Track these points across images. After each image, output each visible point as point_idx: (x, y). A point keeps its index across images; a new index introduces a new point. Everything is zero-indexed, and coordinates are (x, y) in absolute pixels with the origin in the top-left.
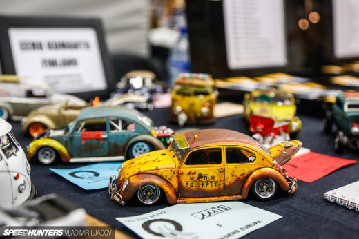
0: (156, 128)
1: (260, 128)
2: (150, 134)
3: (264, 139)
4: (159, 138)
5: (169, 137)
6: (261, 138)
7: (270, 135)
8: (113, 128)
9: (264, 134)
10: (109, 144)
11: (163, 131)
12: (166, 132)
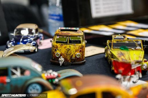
0: (45, 72)
1: (121, 70)
2: (41, 77)
3: (124, 78)
4: (48, 79)
5: (54, 78)
6: (122, 77)
7: (128, 75)
8: (14, 74)
9: (124, 74)
10: (11, 86)
11: (50, 74)
12: (52, 75)
